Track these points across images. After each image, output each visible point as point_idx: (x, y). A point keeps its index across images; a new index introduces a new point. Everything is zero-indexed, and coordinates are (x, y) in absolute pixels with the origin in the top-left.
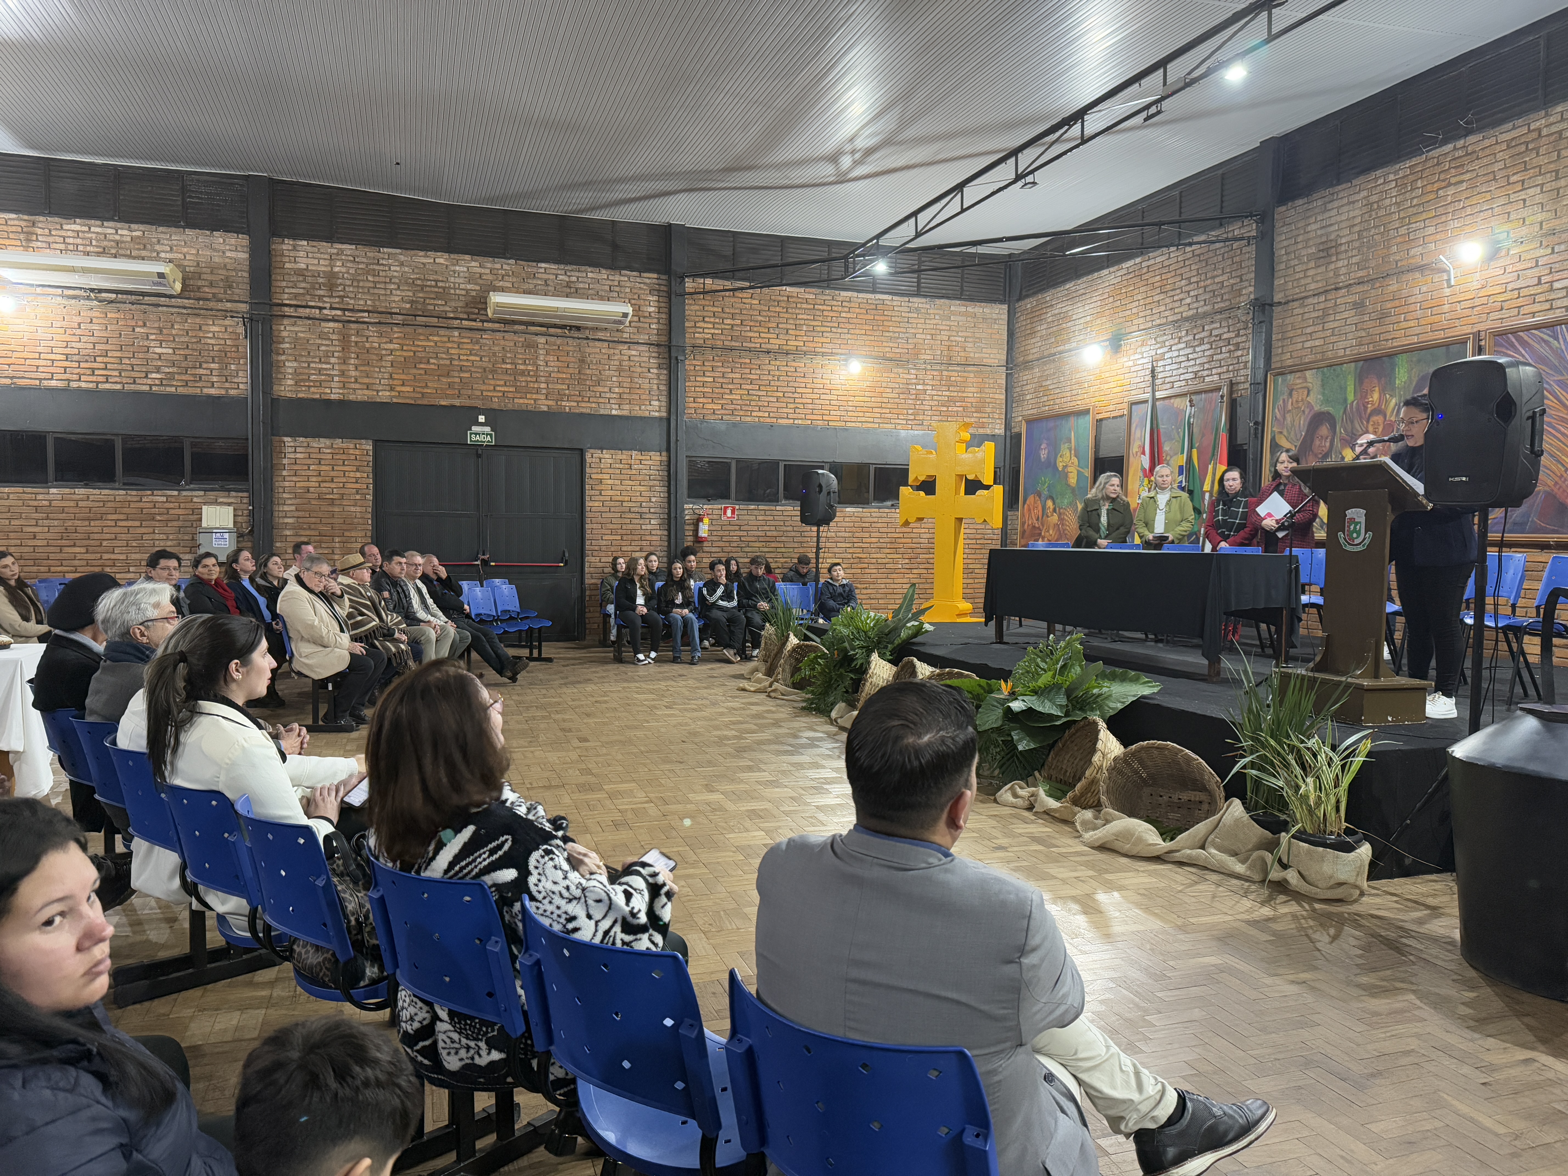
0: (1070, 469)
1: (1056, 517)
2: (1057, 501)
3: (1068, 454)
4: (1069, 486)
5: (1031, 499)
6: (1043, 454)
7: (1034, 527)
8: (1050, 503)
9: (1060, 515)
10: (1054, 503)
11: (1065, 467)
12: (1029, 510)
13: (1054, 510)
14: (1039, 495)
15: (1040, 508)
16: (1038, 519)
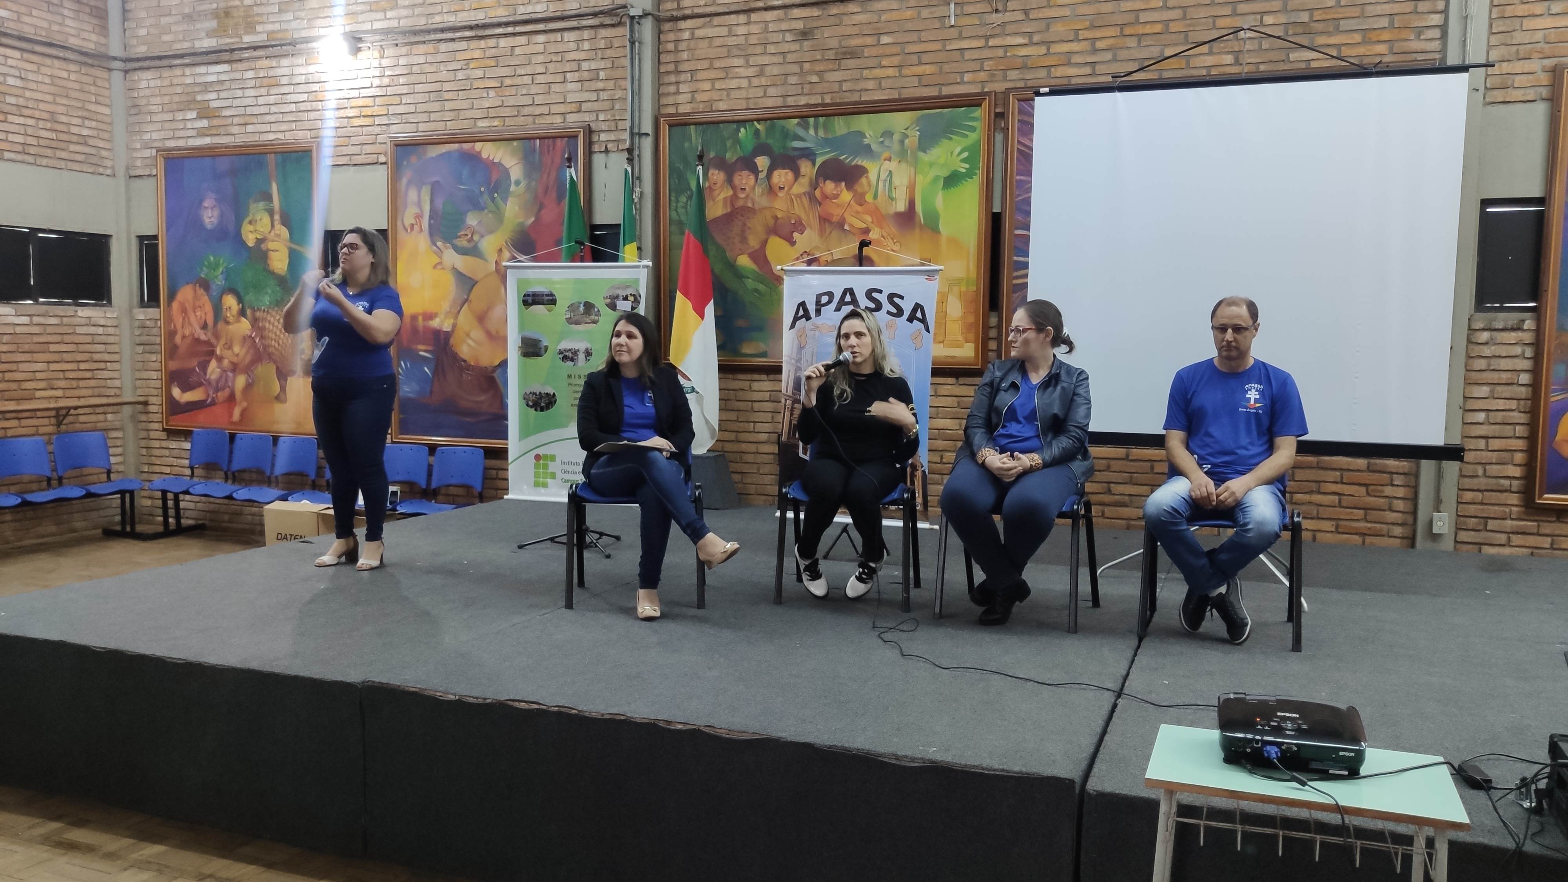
0: (271, 245)
1: (245, 325)
2: (249, 297)
3: (266, 219)
4: (272, 273)
5: (186, 293)
6: (210, 217)
7: (197, 341)
8: (230, 301)
9: (255, 322)
10: (240, 300)
11: (260, 241)
12: (184, 311)
13: (242, 313)
14: (205, 285)
15: (209, 308)
16: (204, 327)
